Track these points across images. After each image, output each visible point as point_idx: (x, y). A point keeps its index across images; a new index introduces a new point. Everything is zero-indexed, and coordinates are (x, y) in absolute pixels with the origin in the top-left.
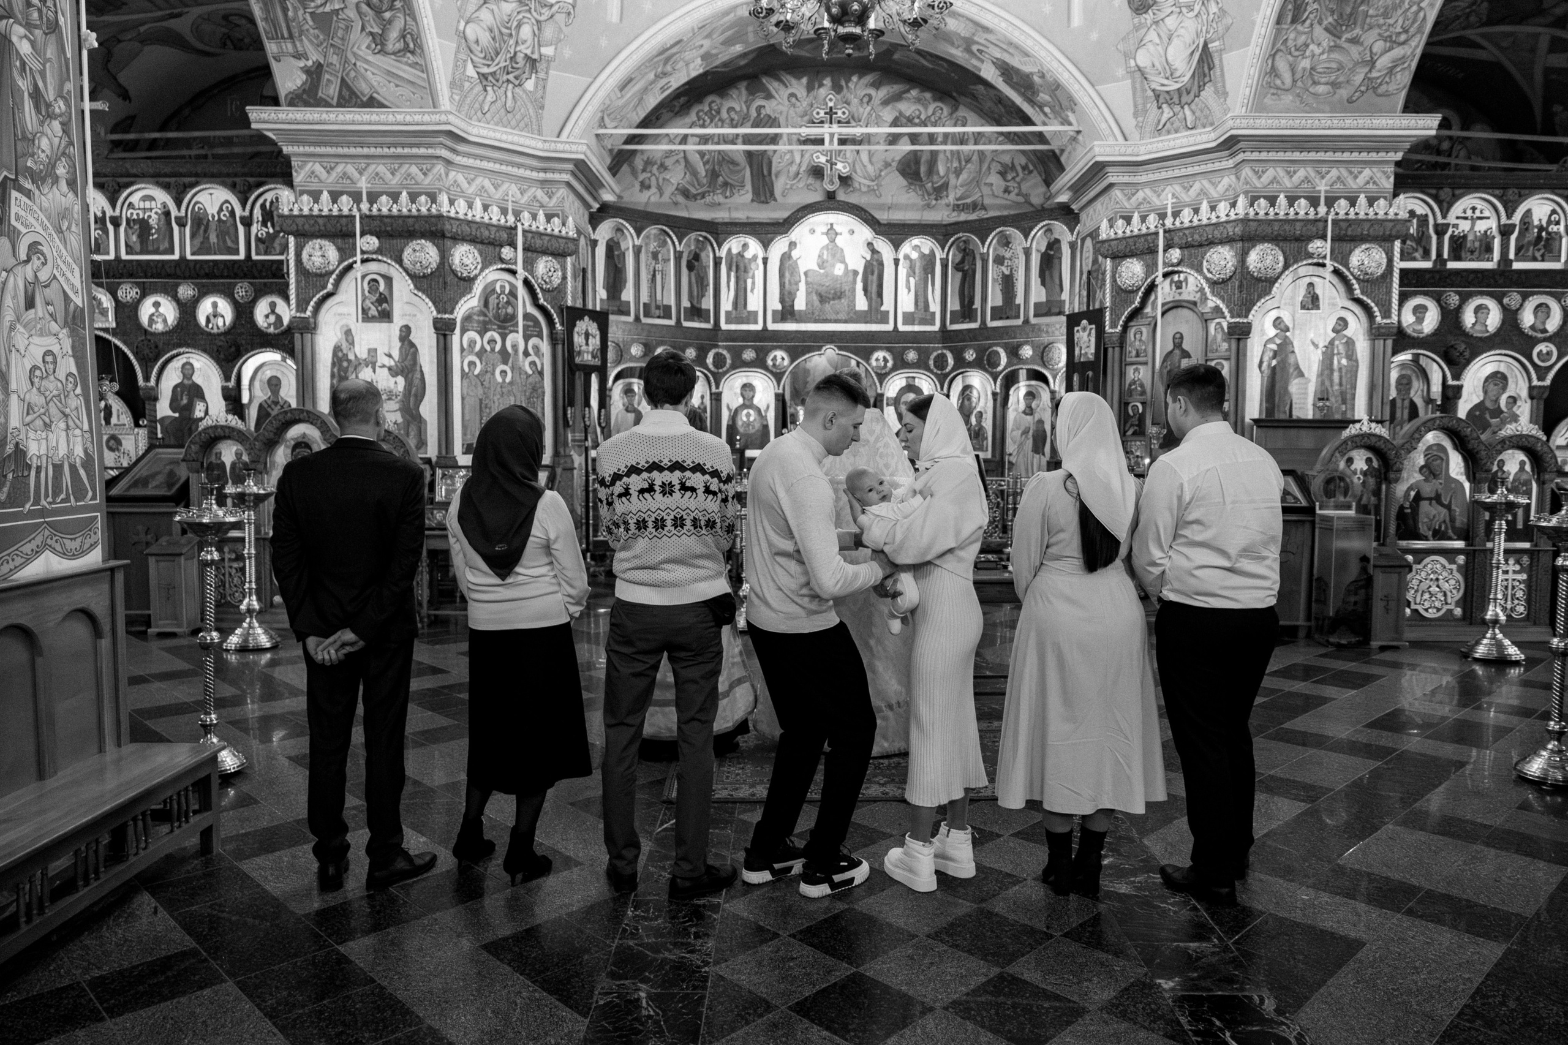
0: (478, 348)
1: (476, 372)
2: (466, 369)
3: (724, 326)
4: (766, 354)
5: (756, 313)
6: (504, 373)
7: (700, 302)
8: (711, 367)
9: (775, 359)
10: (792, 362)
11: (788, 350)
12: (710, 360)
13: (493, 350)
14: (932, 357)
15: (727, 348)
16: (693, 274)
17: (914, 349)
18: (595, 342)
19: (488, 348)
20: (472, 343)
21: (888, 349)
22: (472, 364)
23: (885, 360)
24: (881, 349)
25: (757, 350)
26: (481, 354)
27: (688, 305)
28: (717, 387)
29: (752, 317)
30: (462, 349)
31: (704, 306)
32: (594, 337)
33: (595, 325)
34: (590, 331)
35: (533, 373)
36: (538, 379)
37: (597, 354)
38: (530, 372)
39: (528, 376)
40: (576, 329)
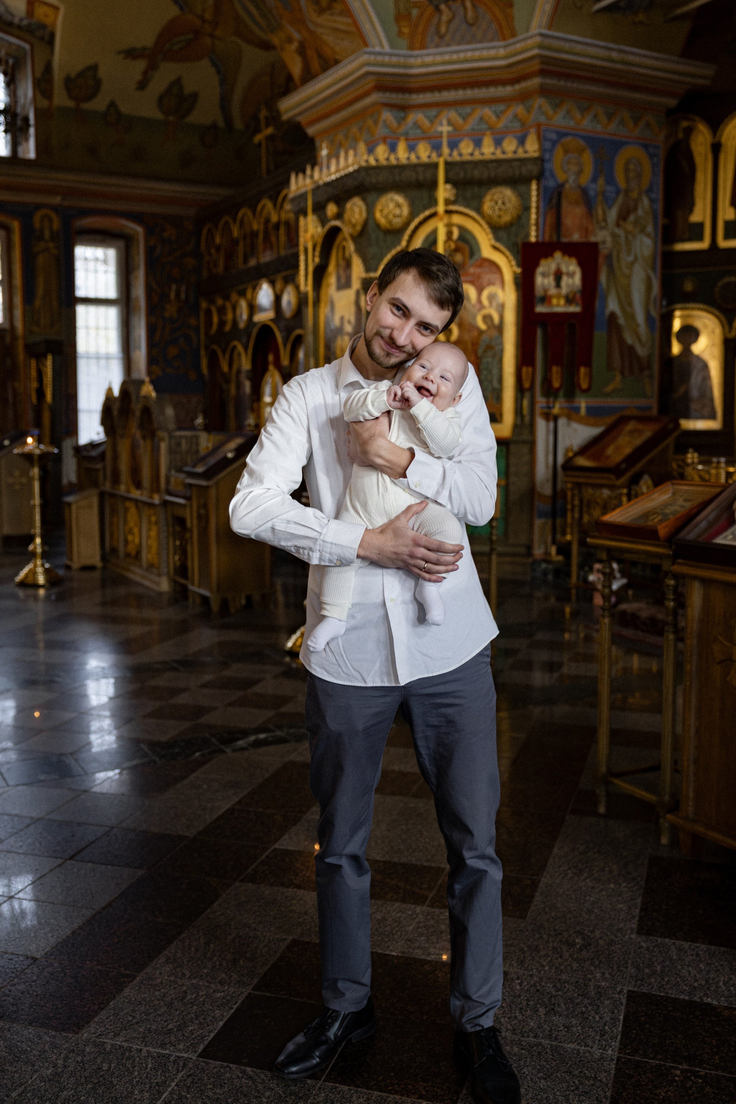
18: (572, 282)
32: (571, 275)
33: (574, 261)
34: (564, 269)
35: (489, 328)
36: (494, 333)
37: (574, 296)
38: (483, 326)
39: (481, 332)
40: (540, 270)
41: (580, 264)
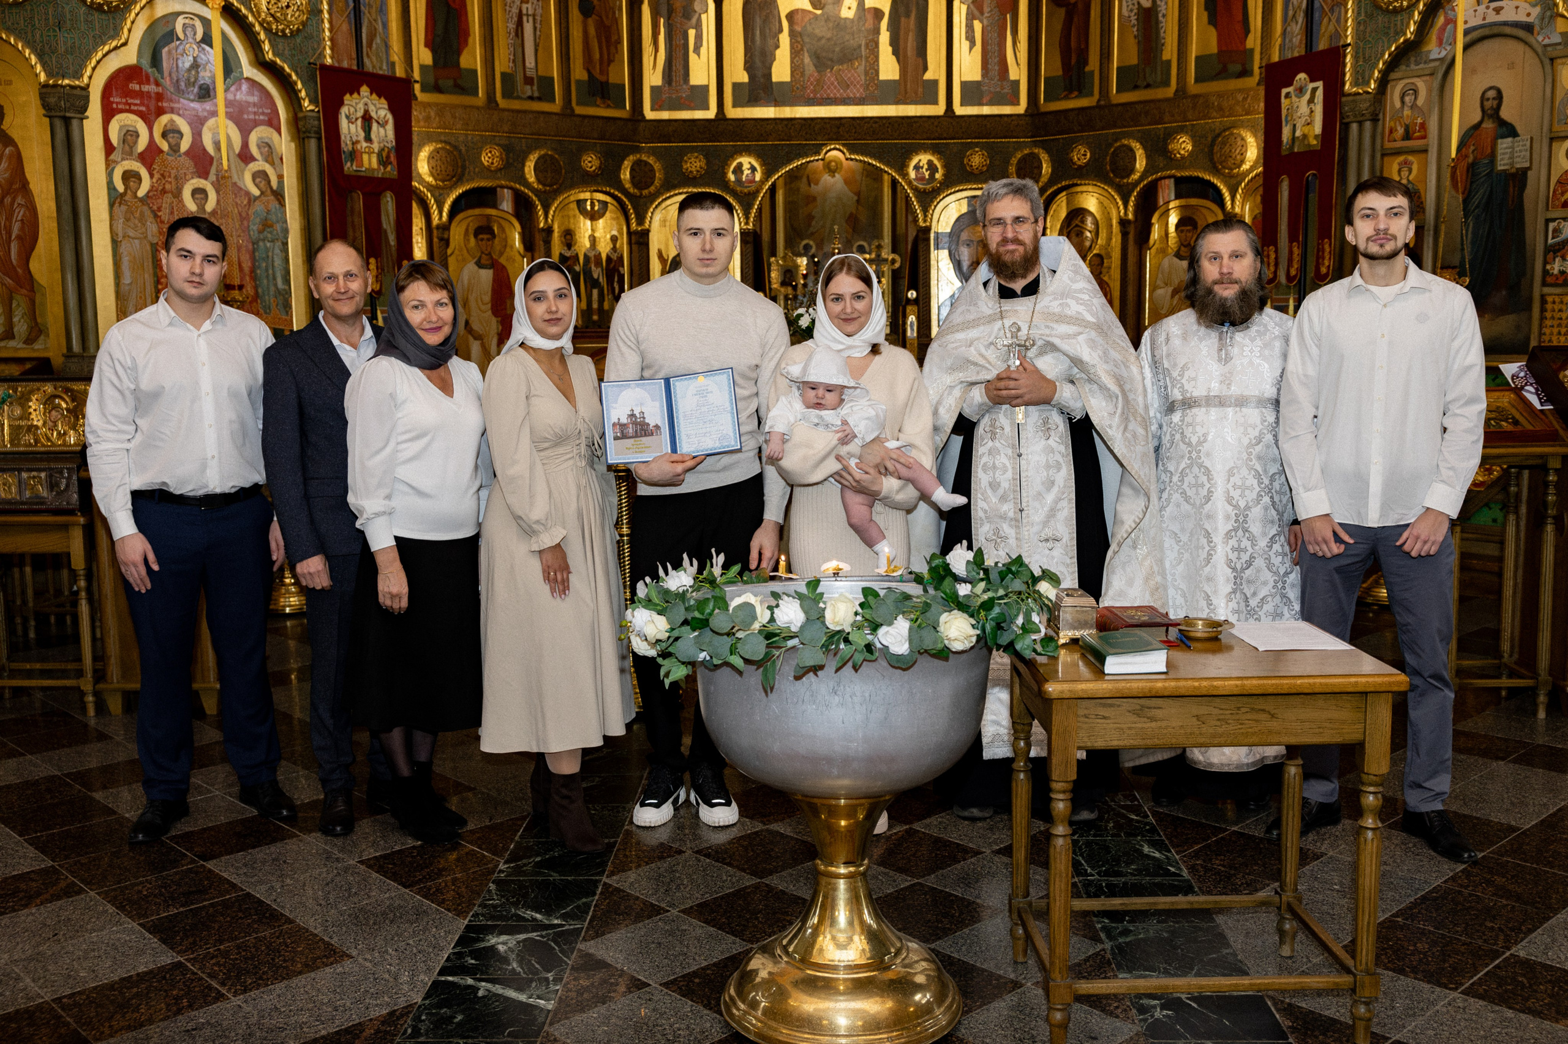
0: (142, 144)
1: (141, 193)
2: (120, 188)
3: (649, 114)
4: (725, 164)
5: (705, 89)
6: (199, 194)
7: (604, 71)
8: (628, 185)
9: (739, 169)
10: (767, 174)
11: (760, 155)
12: (626, 175)
13: (175, 148)
14: (1014, 161)
15: (653, 152)
16: (590, 22)
17: (983, 147)
18: (385, 134)
19: (165, 146)
20: (130, 136)
21: (935, 150)
22: (130, 177)
23: (932, 167)
24: (925, 149)
25: (707, 154)
26: (150, 156)
27: (584, 76)
28: (641, 220)
29: (698, 98)
30: (109, 148)
31: (613, 79)
32: (383, 124)
33: (383, 103)
34: (373, 114)
35: (262, 193)
36: (274, 204)
37: (388, 157)
38: (256, 192)
39: (252, 200)
40: (344, 110)
41: (391, 109)
